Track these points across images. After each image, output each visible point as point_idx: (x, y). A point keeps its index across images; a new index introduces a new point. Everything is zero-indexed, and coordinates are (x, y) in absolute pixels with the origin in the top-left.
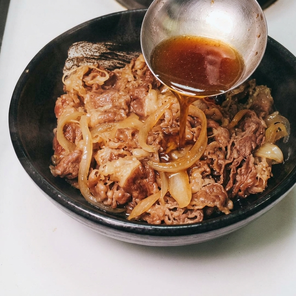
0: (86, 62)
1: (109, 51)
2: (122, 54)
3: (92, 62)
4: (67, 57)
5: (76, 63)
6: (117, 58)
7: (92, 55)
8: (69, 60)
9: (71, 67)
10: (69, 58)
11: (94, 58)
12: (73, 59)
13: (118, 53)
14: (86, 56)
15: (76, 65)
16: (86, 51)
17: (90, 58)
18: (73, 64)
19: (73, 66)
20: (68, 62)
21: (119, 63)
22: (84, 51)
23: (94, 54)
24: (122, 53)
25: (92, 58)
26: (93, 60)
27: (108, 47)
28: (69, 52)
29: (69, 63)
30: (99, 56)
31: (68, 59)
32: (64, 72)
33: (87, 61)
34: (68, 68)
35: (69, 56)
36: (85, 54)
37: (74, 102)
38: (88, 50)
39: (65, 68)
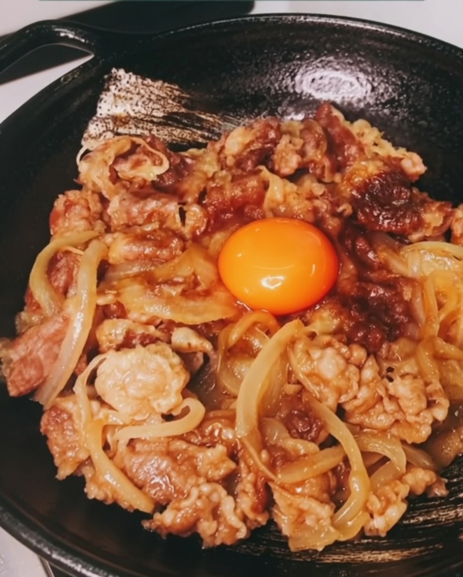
0: (133, 126)
1: (183, 110)
2: (211, 119)
3: (147, 129)
4: (95, 113)
5: (111, 126)
6: (198, 125)
7: (147, 115)
8: (97, 121)
9: (100, 135)
10: (98, 115)
11: (152, 122)
12: (106, 118)
13: (203, 117)
14: (135, 115)
15: (112, 131)
16: (137, 105)
17: (142, 119)
18: (105, 129)
19: (104, 132)
20: (96, 123)
21: (203, 136)
22: (131, 104)
23: (152, 112)
24: (211, 117)
25: (147, 121)
26: (150, 124)
27: (183, 102)
28: (99, 105)
29: (97, 125)
30: (163, 117)
31: (95, 118)
32: (83, 143)
33: (136, 126)
34: (94, 135)
35: (99, 111)
36: (134, 110)
37: (89, 209)
38: (140, 103)
39: (85, 135)
